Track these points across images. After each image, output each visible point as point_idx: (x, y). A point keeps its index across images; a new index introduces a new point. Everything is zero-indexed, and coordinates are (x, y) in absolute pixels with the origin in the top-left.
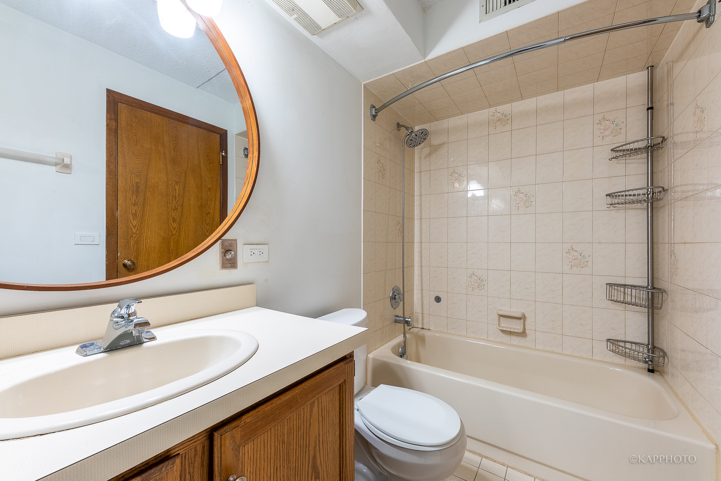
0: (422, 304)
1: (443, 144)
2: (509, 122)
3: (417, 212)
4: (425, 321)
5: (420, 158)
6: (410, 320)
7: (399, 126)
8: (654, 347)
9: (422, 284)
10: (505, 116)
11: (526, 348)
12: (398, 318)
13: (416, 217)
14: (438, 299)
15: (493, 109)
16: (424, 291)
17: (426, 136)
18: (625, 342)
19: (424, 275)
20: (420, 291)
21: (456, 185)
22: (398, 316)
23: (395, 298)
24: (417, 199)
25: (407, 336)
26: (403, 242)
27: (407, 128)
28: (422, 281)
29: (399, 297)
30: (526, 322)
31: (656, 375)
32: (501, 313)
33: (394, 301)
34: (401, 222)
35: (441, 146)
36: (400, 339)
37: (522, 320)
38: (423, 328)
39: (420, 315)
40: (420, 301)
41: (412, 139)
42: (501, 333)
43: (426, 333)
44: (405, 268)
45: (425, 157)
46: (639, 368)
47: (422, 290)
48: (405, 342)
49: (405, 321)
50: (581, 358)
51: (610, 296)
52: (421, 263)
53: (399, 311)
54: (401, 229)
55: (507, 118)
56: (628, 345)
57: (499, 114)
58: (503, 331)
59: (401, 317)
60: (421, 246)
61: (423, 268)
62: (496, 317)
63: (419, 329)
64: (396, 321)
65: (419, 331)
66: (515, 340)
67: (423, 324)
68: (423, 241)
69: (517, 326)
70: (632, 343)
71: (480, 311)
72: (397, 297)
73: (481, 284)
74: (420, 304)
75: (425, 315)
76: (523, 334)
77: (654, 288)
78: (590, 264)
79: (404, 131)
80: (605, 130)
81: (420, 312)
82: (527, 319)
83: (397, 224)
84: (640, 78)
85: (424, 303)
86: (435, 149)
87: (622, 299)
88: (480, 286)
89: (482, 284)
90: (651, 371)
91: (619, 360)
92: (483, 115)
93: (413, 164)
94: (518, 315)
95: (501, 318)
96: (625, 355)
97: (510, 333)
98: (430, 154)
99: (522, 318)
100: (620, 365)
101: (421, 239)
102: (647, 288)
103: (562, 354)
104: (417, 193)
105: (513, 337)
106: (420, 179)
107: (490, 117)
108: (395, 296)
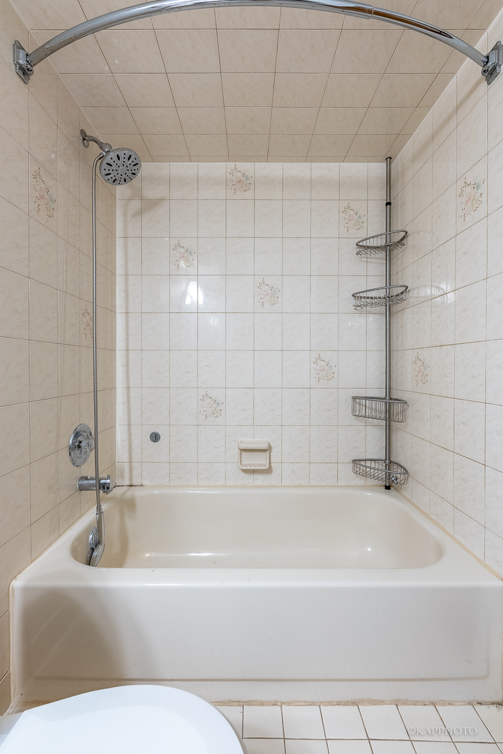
0: (130, 447)
1: (162, 199)
2: (252, 186)
3: (119, 301)
4: (135, 473)
5: (125, 215)
6: (108, 481)
7: (85, 138)
8: (391, 462)
9: (129, 415)
10: (247, 178)
11: (272, 487)
12: (86, 482)
13: (118, 310)
14: (155, 437)
15: (231, 165)
16: (133, 427)
17: (136, 167)
18: (365, 460)
19: (132, 401)
20: (126, 428)
21: (182, 264)
22: (86, 479)
23: (79, 447)
24: (119, 280)
25: (104, 507)
26: (95, 348)
27: (101, 145)
28: (129, 410)
29: (88, 445)
30: (272, 454)
31: (392, 491)
32: (243, 446)
33: (77, 452)
34: (90, 311)
35: (158, 202)
36: (90, 517)
37: (268, 452)
38: (132, 486)
39: (126, 466)
40: (126, 443)
41: (111, 162)
42: (242, 473)
43: (137, 493)
44: (99, 392)
45: (135, 215)
46: (376, 486)
47: (129, 425)
48: (99, 522)
49: (100, 484)
50: (328, 486)
51: (354, 411)
52: (128, 382)
53: (88, 469)
54: (91, 323)
55: (249, 182)
56: (368, 464)
57: (239, 174)
58: (244, 471)
59: (92, 479)
60: (127, 356)
61: (132, 390)
62: (237, 452)
63: (126, 488)
64: (82, 488)
65: (124, 493)
66: (259, 479)
67: (131, 478)
68: (131, 347)
69: (260, 461)
70: (371, 460)
71: (216, 448)
72: (83, 444)
73: (217, 408)
74: (127, 448)
75: (134, 464)
76: (269, 471)
77: (391, 399)
78: (336, 375)
79: (95, 150)
80: (350, 220)
81: (127, 460)
82: (273, 449)
83: (83, 314)
84: (378, 169)
85: (134, 446)
86: (149, 205)
87: (364, 413)
88: (215, 412)
89: (219, 408)
90: (388, 488)
91: (360, 481)
92: (219, 169)
93: (113, 222)
94: (264, 446)
95: (243, 453)
96: (365, 475)
97: (254, 472)
98: (141, 212)
99: (268, 450)
100: (360, 486)
101: (127, 345)
102: (385, 399)
103: (310, 486)
104: (119, 270)
105: (257, 476)
106: (126, 248)
107: (228, 174)
108: (80, 442)
